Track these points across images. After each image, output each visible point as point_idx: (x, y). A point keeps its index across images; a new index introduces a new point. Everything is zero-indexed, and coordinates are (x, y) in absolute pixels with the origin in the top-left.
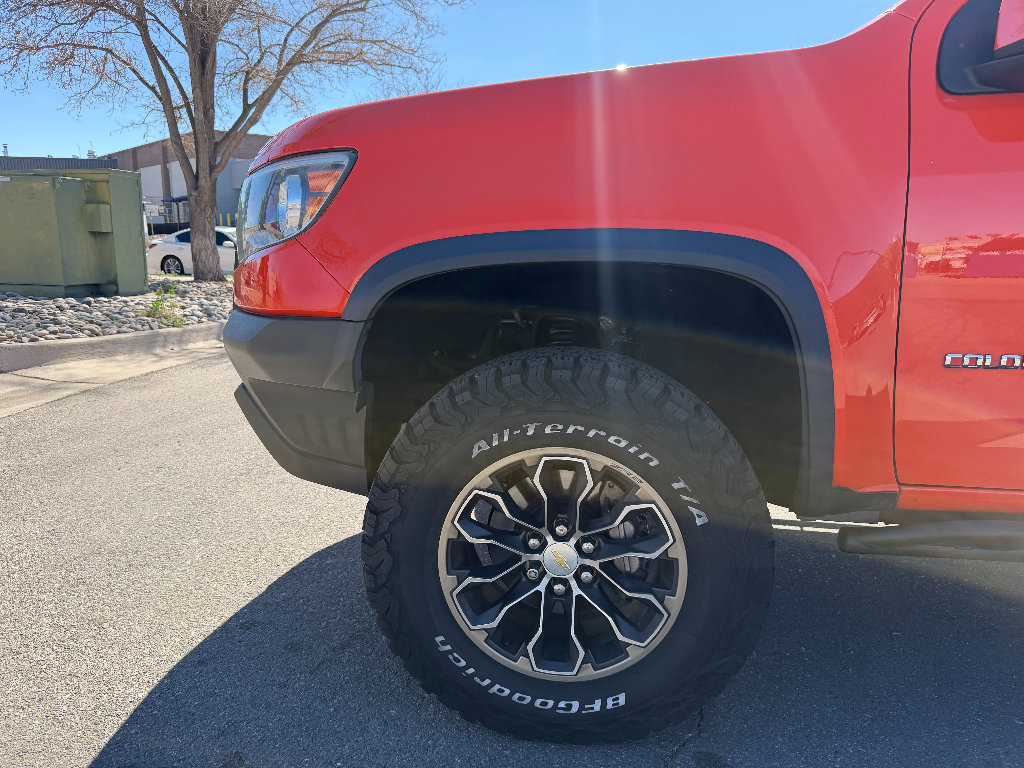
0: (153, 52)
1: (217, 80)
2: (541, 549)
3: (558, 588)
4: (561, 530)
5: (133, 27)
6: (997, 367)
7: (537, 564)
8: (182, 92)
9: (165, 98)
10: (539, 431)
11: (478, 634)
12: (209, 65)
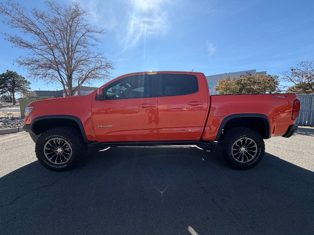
0: (60, 75)
1: (73, 80)
2: (57, 149)
3: (60, 154)
4: (59, 147)
5: (57, 72)
6: (103, 127)
7: (57, 151)
8: (66, 82)
9: (62, 82)
10: (53, 136)
11: (50, 160)
12: (71, 78)
